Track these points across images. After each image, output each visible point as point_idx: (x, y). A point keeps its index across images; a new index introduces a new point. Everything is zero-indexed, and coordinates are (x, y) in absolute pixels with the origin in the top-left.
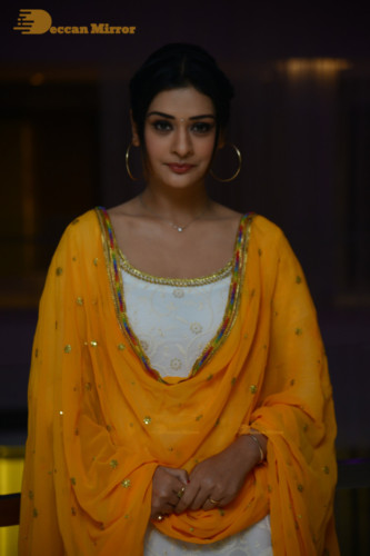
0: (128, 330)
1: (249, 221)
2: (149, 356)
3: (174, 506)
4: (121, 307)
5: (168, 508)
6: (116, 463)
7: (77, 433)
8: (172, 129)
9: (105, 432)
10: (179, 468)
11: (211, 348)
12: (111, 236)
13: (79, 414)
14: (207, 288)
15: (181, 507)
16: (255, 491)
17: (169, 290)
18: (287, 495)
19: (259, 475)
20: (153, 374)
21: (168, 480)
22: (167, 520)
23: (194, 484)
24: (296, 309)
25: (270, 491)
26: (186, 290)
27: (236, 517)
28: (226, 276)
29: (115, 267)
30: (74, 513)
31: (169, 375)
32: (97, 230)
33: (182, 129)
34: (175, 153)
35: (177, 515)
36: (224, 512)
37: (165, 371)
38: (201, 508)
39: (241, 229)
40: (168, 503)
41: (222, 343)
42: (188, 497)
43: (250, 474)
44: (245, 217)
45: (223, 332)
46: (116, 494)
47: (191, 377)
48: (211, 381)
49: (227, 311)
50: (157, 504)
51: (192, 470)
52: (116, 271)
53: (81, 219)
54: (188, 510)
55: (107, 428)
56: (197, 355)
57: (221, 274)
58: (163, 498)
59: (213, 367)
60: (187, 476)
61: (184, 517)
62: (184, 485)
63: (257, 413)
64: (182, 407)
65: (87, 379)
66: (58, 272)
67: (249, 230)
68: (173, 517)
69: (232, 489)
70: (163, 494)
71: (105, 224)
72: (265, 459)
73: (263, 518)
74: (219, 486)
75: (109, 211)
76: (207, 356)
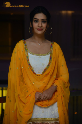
0: (30, 65)
1: (53, 43)
2: (34, 70)
3: (39, 100)
4: (28, 60)
5: (38, 100)
6: (28, 91)
7: (19, 85)
8: (38, 22)
9: (25, 85)
10: (40, 92)
11: (46, 69)
12: (26, 46)
13: (19, 81)
14: (45, 56)
15: (41, 100)
16: (55, 97)
17: (38, 56)
18: (61, 97)
19: (56, 93)
20: (34, 73)
21: (38, 95)
22: (38, 102)
23: (43, 95)
24: (62, 61)
25: (58, 97)
26: (41, 57)
27: (52, 102)
28: (49, 54)
29: (27, 52)
30: (19, 101)
31: (38, 74)
32: (23, 45)
33: (40, 21)
34: (39, 26)
35: (40, 102)
36: (49, 101)
37: (37, 73)
38: (45, 100)
39: (51, 45)
40: (38, 99)
41: (48, 68)
42: (42, 98)
43: (54, 93)
44: (52, 42)
45: (49, 65)
46: (28, 97)
47: (42, 74)
48: (46, 75)
49: (49, 61)
50: (36, 99)
51: (43, 93)
52: (27, 53)
53: (19, 42)
54: (42, 101)
55: (25, 84)
56: (43, 70)
57: (48, 54)
58: (37, 98)
59: (47, 72)
60: (42, 94)
61: (41, 102)
62: (41, 96)
63: (55, 81)
64: (40, 80)
65: (21, 75)
66: (15, 53)
67: (53, 45)
68: (39, 102)
69: (51, 96)
70: (37, 97)
71: (25, 43)
72: (57, 90)
73: (56, 102)
74: (48, 96)
75: (25, 40)
76: (45, 70)
